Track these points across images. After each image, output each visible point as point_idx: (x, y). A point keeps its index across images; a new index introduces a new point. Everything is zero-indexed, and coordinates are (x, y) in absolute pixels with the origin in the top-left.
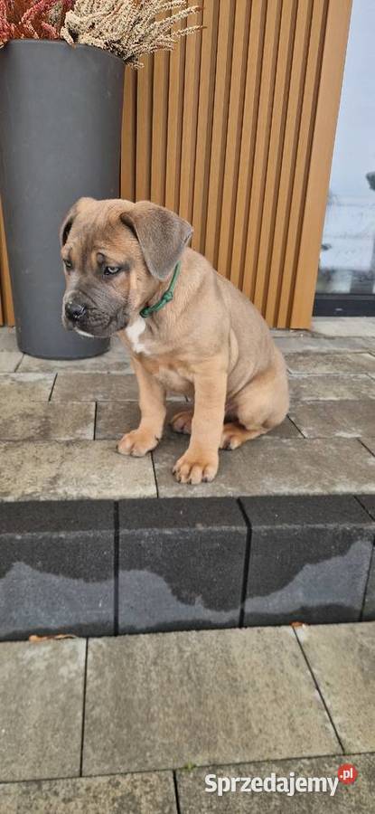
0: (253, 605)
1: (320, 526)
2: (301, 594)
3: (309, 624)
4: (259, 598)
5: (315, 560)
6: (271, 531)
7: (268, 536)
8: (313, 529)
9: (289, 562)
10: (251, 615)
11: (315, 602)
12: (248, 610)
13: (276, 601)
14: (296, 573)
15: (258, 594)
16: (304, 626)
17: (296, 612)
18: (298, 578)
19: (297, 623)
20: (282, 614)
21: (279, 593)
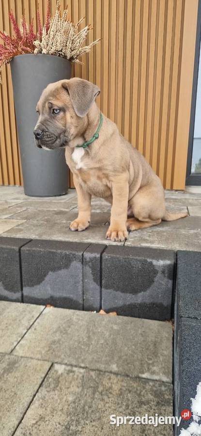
0: (27, 291)
1: (54, 251)
2: (49, 289)
3: (55, 306)
4: (28, 287)
5: (54, 269)
6: (29, 250)
7: (28, 253)
8: (50, 252)
9: (41, 269)
10: (27, 296)
11: (58, 294)
12: (25, 294)
13: (37, 290)
14: (45, 276)
15: (28, 286)
16: (52, 307)
17: (49, 299)
18: (47, 279)
19: (49, 305)
20: (42, 299)
21: (38, 286)
